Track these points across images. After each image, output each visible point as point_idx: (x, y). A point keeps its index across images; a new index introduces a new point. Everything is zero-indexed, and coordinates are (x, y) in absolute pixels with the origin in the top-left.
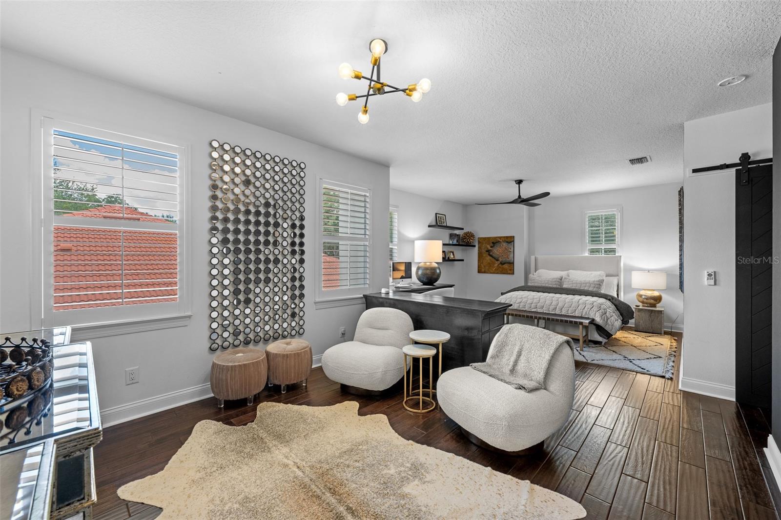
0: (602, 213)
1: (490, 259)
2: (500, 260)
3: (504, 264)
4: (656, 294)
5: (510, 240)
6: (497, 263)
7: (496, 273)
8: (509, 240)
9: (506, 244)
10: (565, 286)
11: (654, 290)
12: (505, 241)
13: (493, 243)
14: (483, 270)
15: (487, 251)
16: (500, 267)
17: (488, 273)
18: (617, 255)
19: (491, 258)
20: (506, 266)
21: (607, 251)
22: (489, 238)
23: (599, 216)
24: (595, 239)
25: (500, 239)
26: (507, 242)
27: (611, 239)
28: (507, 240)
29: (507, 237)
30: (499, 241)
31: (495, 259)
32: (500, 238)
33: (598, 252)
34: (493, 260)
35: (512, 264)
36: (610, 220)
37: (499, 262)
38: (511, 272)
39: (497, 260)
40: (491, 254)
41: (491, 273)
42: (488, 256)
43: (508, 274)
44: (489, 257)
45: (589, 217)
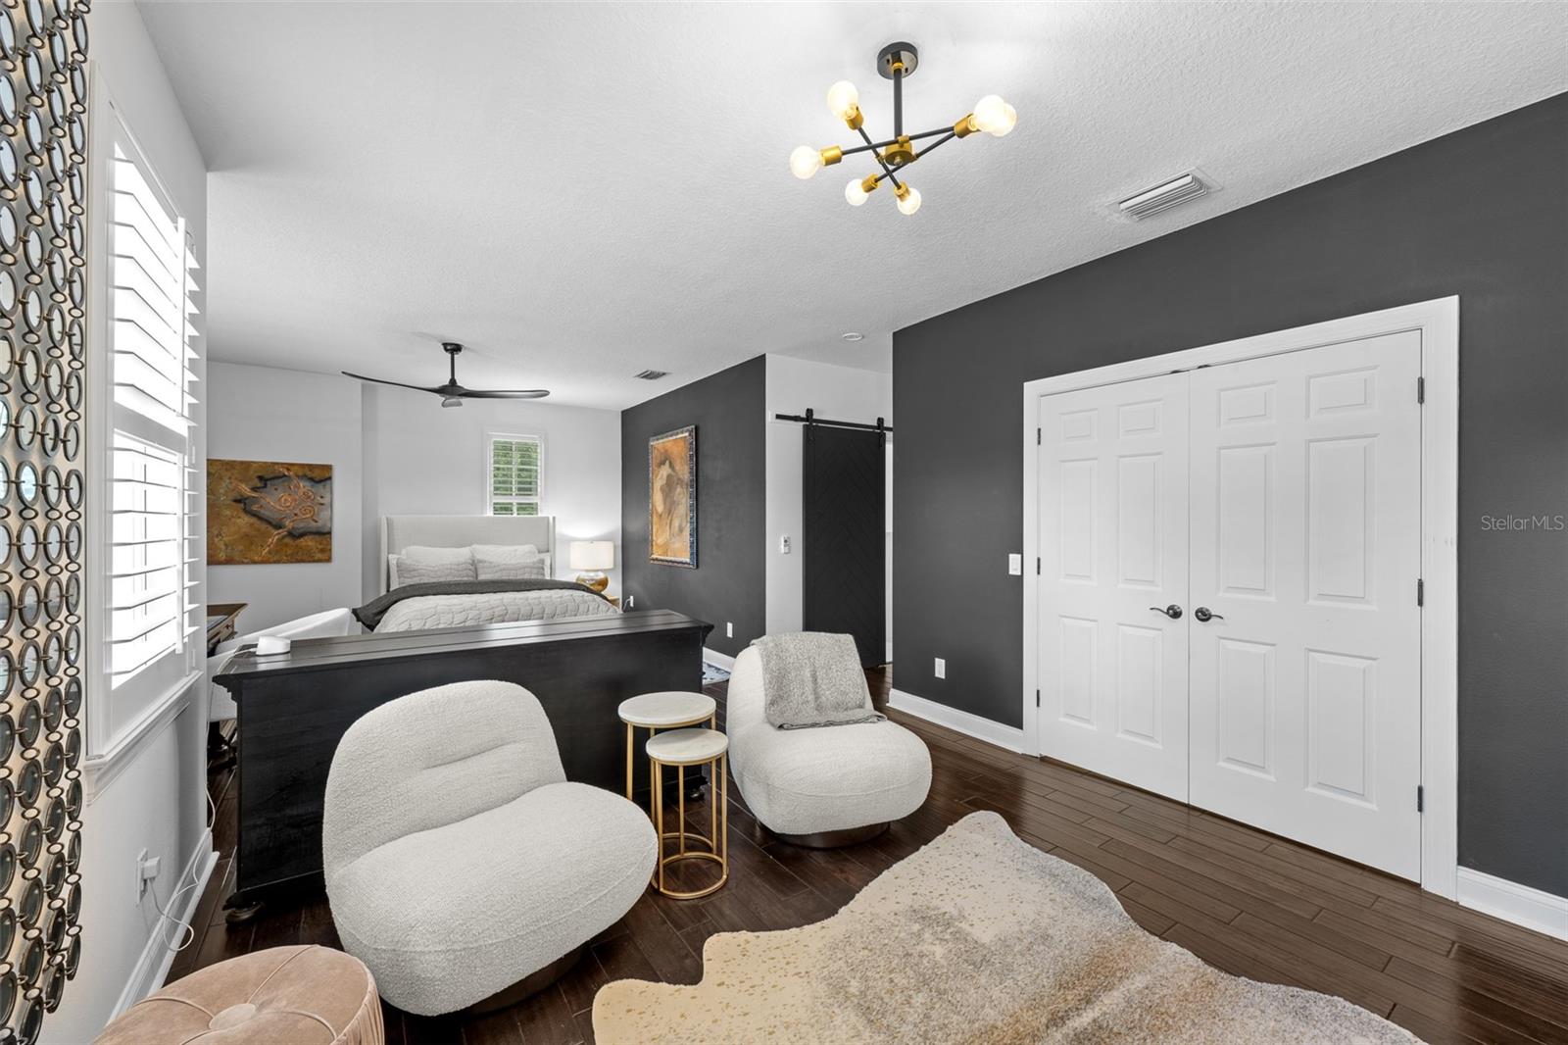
0: (514, 438)
1: (252, 525)
2: (288, 523)
3: (302, 535)
4: (601, 576)
5: (320, 476)
6: (275, 536)
7: (275, 562)
8: (316, 474)
9: (308, 484)
10: (482, 577)
11: (598, 571)
12: (304, 477)
13: (260, 478)
14: (222, 556)
15: (237, 501)
16: (286, 545)
17: (243, 563)
18: (540, 515)
19: (253, 520)
20: (308, 542)
21: (522, 508)
22: (246, 465)
23: (511, 443)
24: (502, 487)
25: (288, 470)
26: (312, 479)
27: (527, 488)
28: (309, 474)
29: (310, 466)
30: (285, 476)
31: (270, 523)
32: (289, 466)
33: (506, 509)
34: (264, 526)
35: (325, 534)
36: (527, 452)
37: (283, 532)
38: (325, 556)
39: (278, 527)
40: (255, 508)
41: (254, 562)
42: (243, 515)
43: (314, 561)
44: (245, 520)
45: (495, 442)
